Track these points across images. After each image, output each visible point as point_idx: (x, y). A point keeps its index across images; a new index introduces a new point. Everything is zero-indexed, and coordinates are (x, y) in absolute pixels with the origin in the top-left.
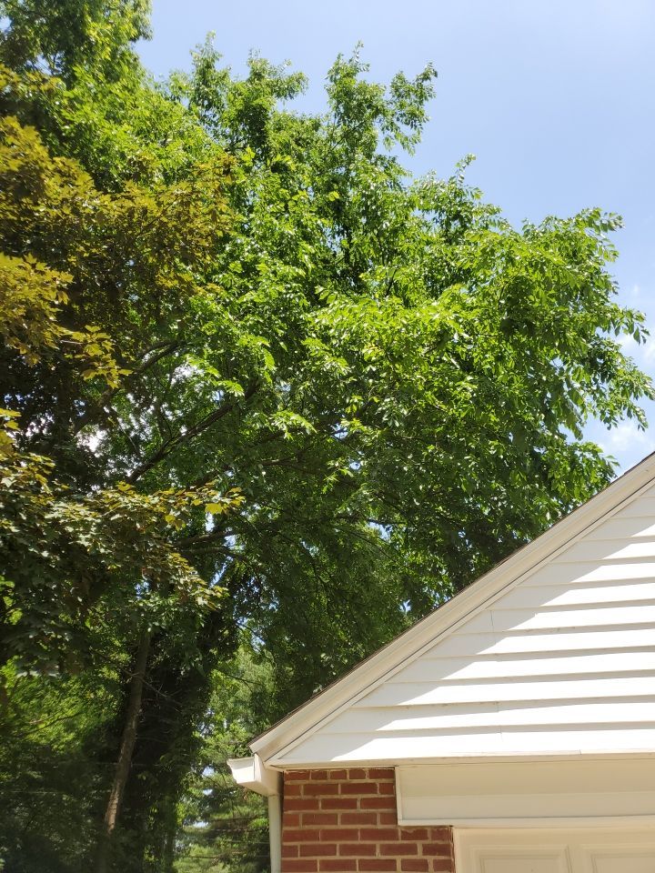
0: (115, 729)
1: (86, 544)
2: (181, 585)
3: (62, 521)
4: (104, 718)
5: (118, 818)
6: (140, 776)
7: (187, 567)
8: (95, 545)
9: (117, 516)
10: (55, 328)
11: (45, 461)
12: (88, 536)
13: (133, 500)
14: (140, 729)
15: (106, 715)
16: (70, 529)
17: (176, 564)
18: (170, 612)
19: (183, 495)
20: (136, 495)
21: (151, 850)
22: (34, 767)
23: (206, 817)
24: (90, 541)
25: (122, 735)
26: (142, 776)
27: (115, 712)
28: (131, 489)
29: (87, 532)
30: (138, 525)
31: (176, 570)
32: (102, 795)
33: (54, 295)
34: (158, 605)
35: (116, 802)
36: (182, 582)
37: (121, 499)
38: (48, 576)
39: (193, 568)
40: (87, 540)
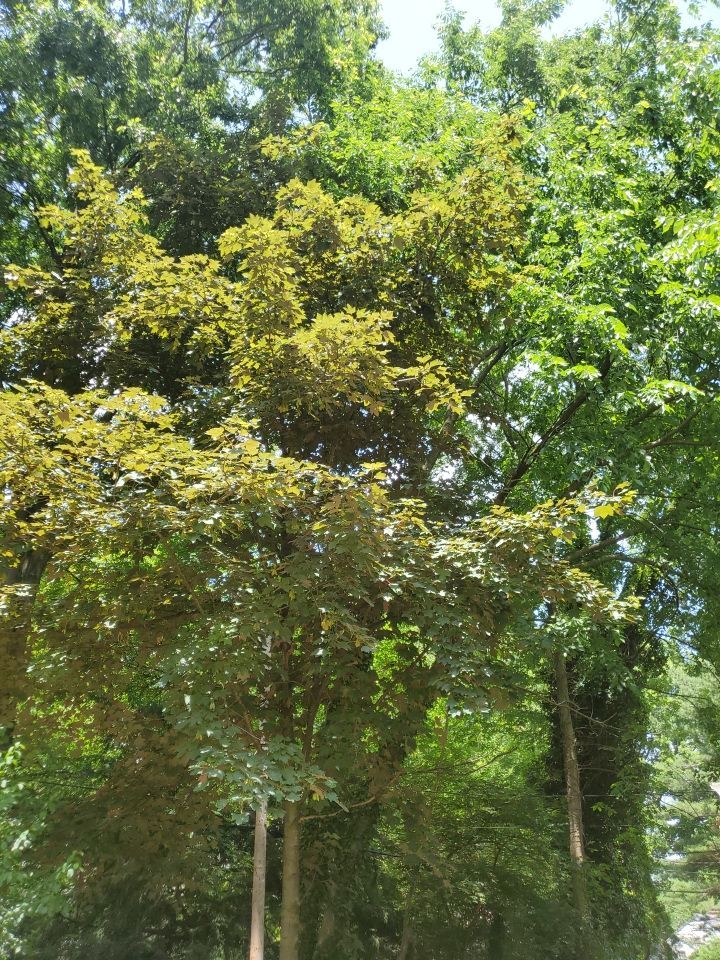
0: (555, 760)
1: (479, 576)
2: (589, 602)
3: (449, 558)
4: (539, 752)
5: (586, 851)
6: (594, 808)
7: (591, 581)
8: (488, 576)
9: (502, 541)
10: (389, 370)
11: (417, 503)
12: (478, 568)
13: (512, 522)
14: (581, 759)
15: (541, 748)
16: (458, 565)
17: (578, 580)
18: (583, 632)
19: (564, 504)
20: (514, 516)
21: (628, 884)
22: (486, 803)
23: (678, 849)
24: (481, 572)
25: (563, 767)
26: (597, 807)
27: (548, 744)
28: (507, 511)
29: (475, 564)
30: (526, 546)
31: (580, 586)
32: (561, 828)
33: (379, 338)
34: (568, 627)
35: (577, 834)
36: (590, 599)
37: (499, 523)
38: (451, 615)
39: (597, 581)
40: (478, 572)
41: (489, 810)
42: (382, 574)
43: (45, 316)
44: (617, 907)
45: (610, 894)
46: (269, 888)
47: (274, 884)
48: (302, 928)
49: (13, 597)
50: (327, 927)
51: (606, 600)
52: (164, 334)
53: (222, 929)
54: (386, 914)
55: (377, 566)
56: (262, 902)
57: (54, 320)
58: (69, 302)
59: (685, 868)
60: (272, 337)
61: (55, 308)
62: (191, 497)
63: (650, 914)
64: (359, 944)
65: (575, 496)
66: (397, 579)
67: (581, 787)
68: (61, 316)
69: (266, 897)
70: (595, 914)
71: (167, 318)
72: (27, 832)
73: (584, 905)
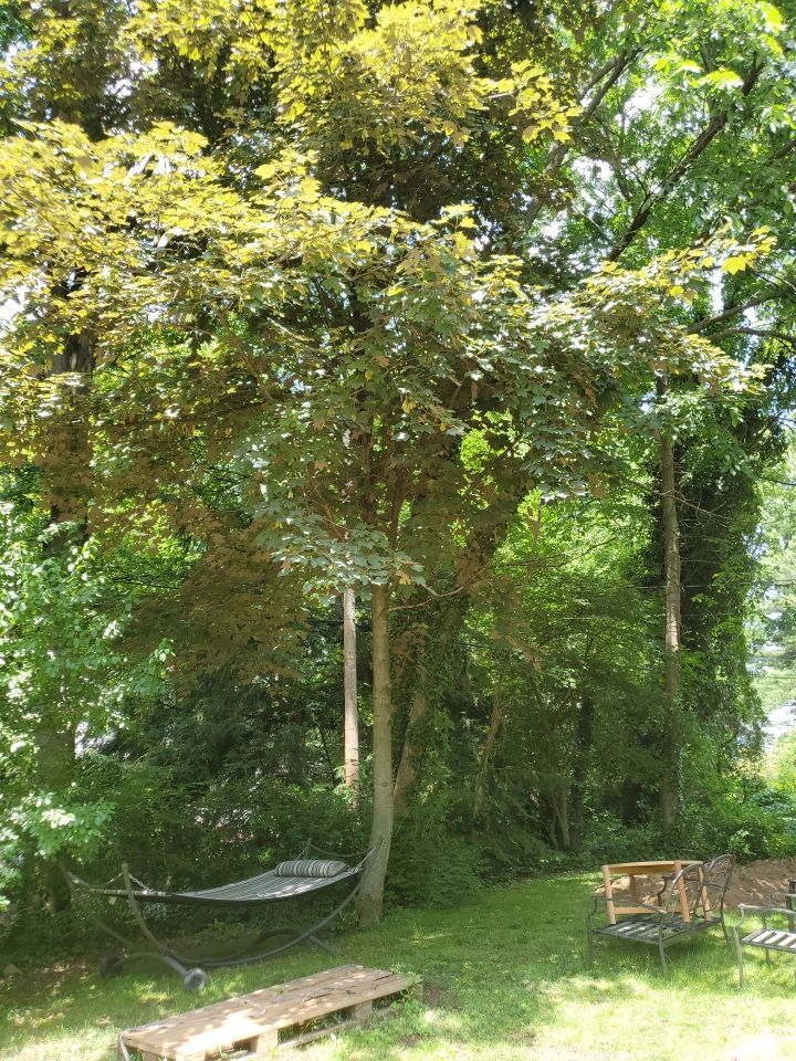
0: (655, 554)
1: (582, 347)
2: (707, 372)
3: (548, 327)
4: (637, 547)
5: (681, 640)
6: (694, 599)
7: (711, 349)
8: (592, 347)
9: (611, 304)
10: (477, 83)
11: (510, 261)
12: (582, 337)
13: (624, 280)
14: (683, 553)
15: (641, 541)
16: (558, 335)
17: (695, 348)
18: (697, 411)
19: (687, 256)
20: (627, 273)
21: (722, 670)
22: (580, 596)
23: (777, 640)
24: (585, 342)
25: (663, 560)
26: (698, 598)
27: (648, 538)
28: (618, 267)
29: (578, 333)
30: (638, 309)
31: (697, 355)
32: (657, 618)
33: (464, 36)
34: (680, 407)
35: (674, 624)
36: (708, 368)
37: (609, 283)
38: (548, 393)
39: (718, 349)
40: (581, 342)
41: (582, 602)
42: (470, 348)
43: (47, 40)
44: (709, 691)
45: (704, 680)
46: (360, 677)
47: (365, 673)
48: (394, 709)
49: (63, 387)
50: (418, 709)
51: (725, 369)
52: (195, 56)
53: (317, 713)
54: (476, 699)
55: (464, 339)
56: (355, 690)
57: (59, 45)
58: (74, 18)
59: (781, 658)
60: (328, 48)
61: (58, 27)
62: (246, 260)
63: (741, 698)
64: (450, 724)
65: (701, 245)
66: (487, 354)
67: (682, 579)
68: (67, 38)
69: (358, 686)
70: (686, 697)
71: (198, 32)
72: (115, 622)
73: (676, 688)
